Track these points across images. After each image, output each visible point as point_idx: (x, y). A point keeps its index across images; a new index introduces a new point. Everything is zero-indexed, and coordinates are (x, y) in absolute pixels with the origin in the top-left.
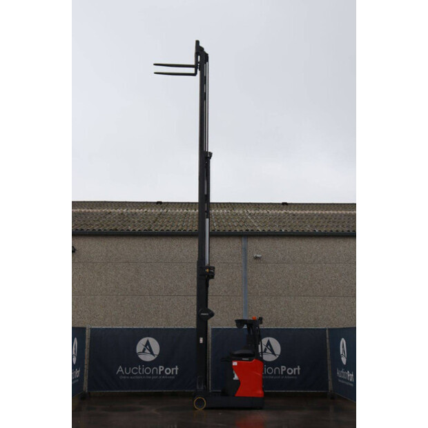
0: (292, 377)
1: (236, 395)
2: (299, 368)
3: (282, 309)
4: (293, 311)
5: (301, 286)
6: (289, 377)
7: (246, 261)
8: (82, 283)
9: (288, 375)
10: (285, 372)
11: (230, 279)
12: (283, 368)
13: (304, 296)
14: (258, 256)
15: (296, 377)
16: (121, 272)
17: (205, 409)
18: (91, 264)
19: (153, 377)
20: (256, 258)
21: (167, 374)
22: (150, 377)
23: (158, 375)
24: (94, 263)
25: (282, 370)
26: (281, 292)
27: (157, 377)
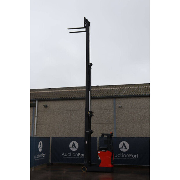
0: (135, 159)
1: (100, 166)
2: (137, 155)
3: (131, 129)
4: (136, 130)
5: (139, 119)
6: (133, 159)
7: (115, 109)
8: (50, 119)
9: (133, 158)
10: (131, 156)
11: (109, 117)
12: (130, 155)
13: (141, 123)
14: (120, 106)
15: (136, 159)
16: (64, 114)
17: (87, 171)
18: (53, 112)
19: (76, 158)
20: (119, 107)
21: (82, 156)
22: (75, 157)
23: (78, 157)
24: (54, 111)
25: (130, 156)
26: (130, 121)
27: (77, 158)
